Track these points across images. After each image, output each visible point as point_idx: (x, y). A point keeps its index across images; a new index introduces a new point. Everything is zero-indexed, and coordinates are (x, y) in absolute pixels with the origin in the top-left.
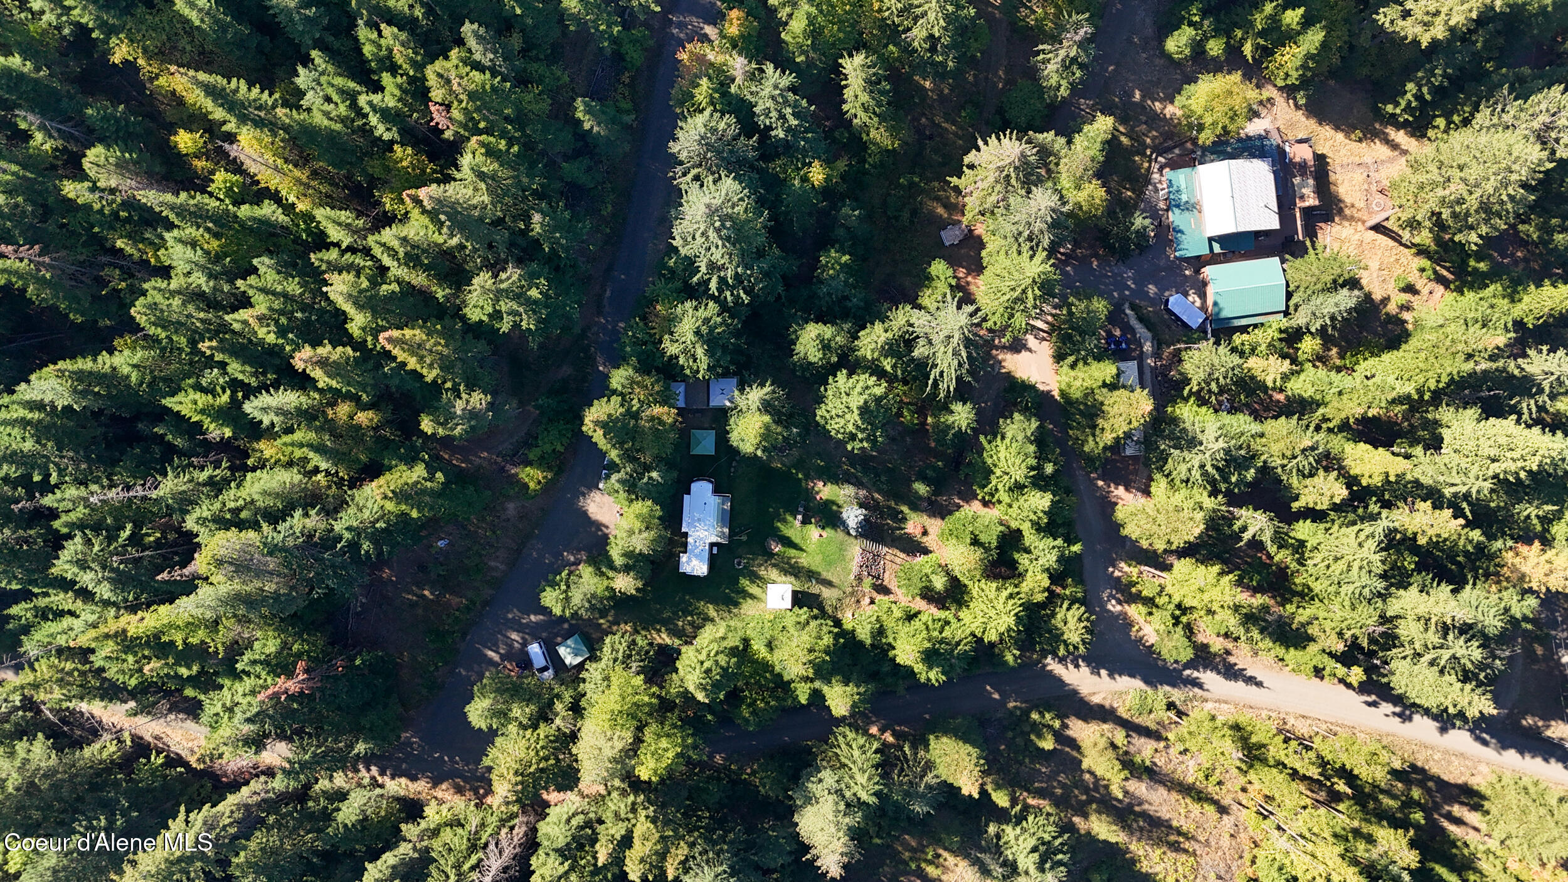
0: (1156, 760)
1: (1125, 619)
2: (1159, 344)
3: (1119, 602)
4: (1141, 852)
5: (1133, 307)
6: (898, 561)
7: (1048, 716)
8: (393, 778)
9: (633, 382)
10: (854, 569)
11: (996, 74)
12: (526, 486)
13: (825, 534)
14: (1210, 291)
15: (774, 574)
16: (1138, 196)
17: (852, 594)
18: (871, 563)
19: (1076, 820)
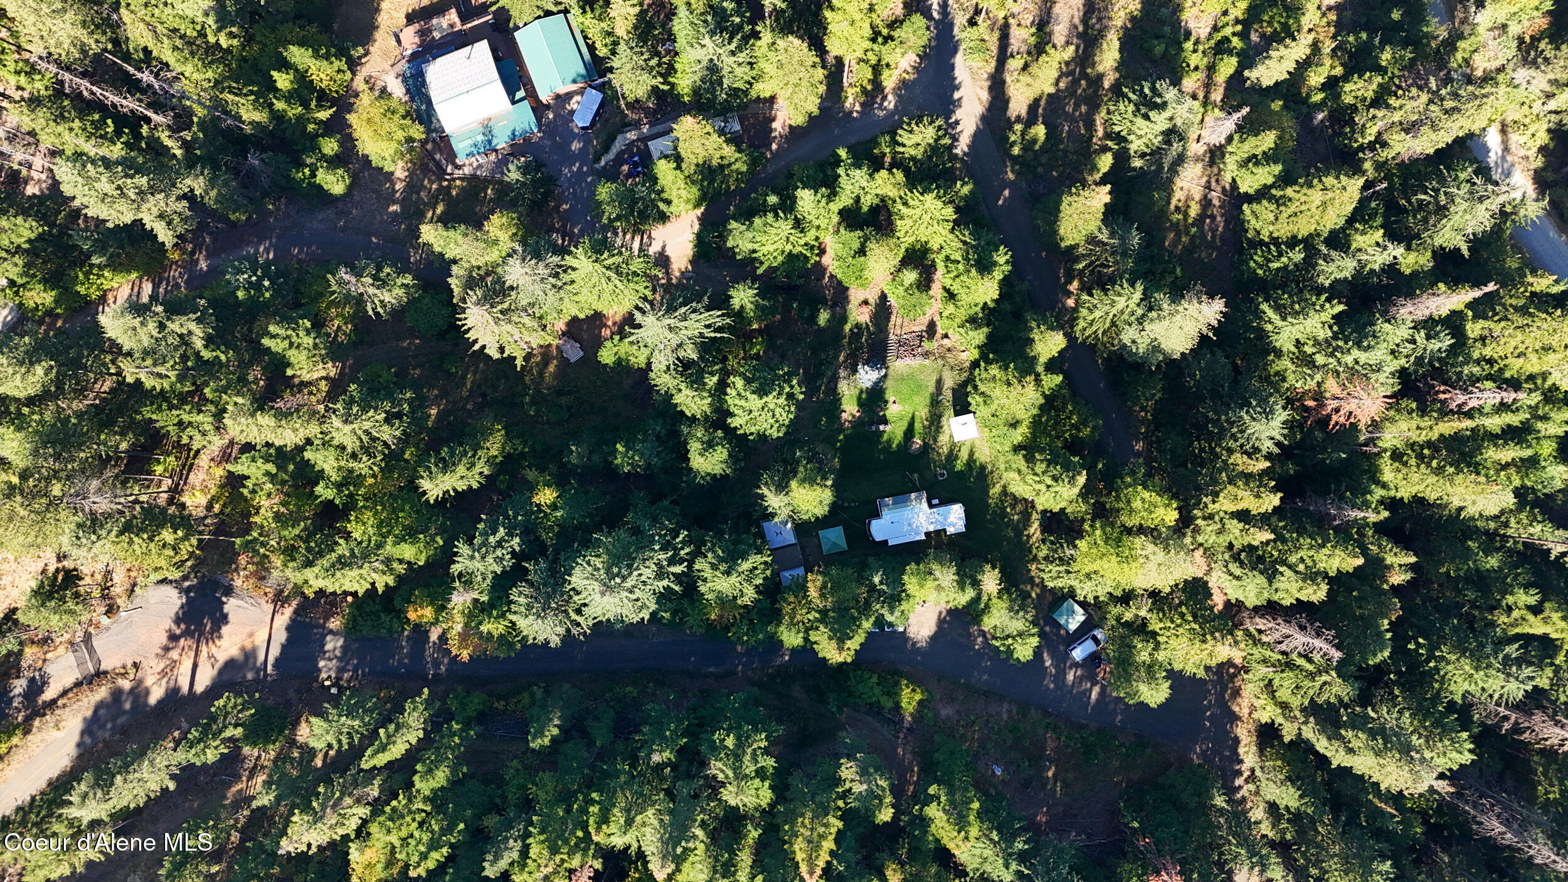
0: (1028, 23)
1: (899, 89)
2: (626, 125)
3: (885, 98)
4: (1122, 13)
5: (597, 159)
6: (899, 321)
7: (1013, 138)
8: (1241, 762)
9: (792, 624)
10: (916, 363)
11: (408, 349)
12: (920, 703)
13: (892, 399)
14: (562, 90)
15: (943, 439)
16: (490, 182)
17: (943, 358)
18: (909, 347)
19: (1107, 84)
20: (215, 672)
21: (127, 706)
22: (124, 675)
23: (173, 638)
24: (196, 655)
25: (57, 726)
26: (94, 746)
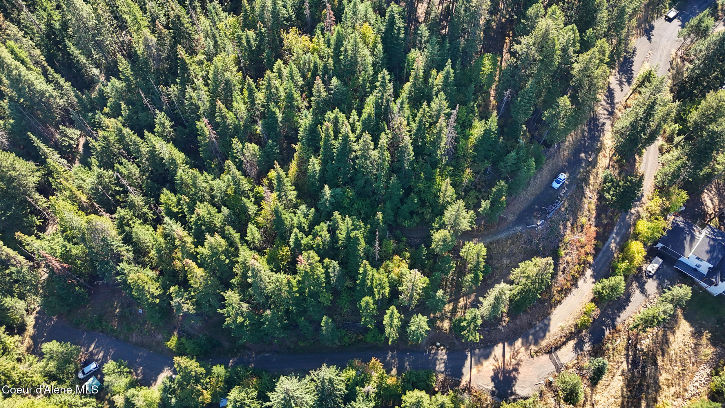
12: (169, 341)
20: (493, 354)
21: (531, 337)
22: (536, 352)
23: (516, 370)
24: (504, 361)
25: (563, 329)
26: (543, 319)
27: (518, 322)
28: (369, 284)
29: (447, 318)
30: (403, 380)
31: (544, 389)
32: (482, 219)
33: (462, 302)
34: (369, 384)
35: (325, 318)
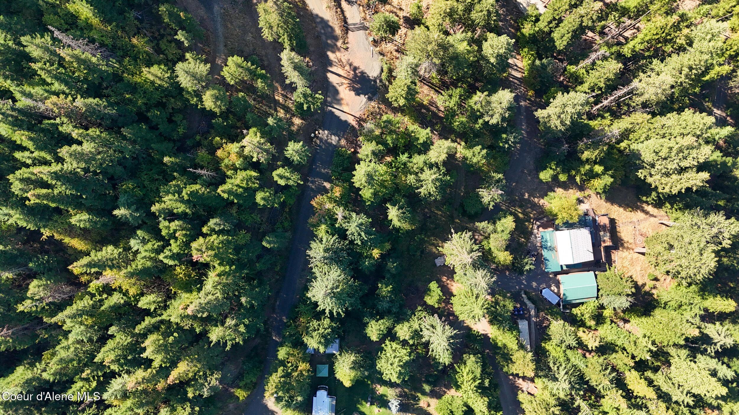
2: (538, 310)
5: (526, 293)
9: (289, 355)
11: (460, 190)
12: (238, 398)
13: (381, 410)
14: (562, 287)
16: (527, 240)
20: (335, 85)
21: (329, 42)
22: (344, 43)
23: (355, 69)
24: (344, 77)
25: (329, 7)
26: (315, 23)
27: (312, 49)
28: (241, 190)
29: (291, 118)
30: (337, 179)
31: (378, 49)
32: (196, 45)
33: (279, 98)
34: (335, 213)
35: (264, 243)
